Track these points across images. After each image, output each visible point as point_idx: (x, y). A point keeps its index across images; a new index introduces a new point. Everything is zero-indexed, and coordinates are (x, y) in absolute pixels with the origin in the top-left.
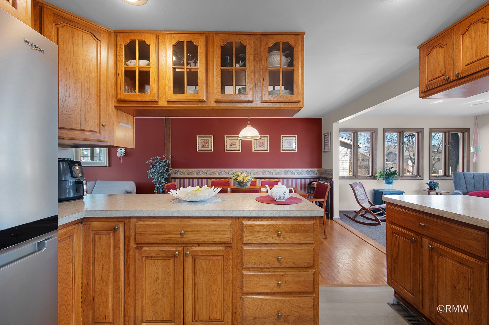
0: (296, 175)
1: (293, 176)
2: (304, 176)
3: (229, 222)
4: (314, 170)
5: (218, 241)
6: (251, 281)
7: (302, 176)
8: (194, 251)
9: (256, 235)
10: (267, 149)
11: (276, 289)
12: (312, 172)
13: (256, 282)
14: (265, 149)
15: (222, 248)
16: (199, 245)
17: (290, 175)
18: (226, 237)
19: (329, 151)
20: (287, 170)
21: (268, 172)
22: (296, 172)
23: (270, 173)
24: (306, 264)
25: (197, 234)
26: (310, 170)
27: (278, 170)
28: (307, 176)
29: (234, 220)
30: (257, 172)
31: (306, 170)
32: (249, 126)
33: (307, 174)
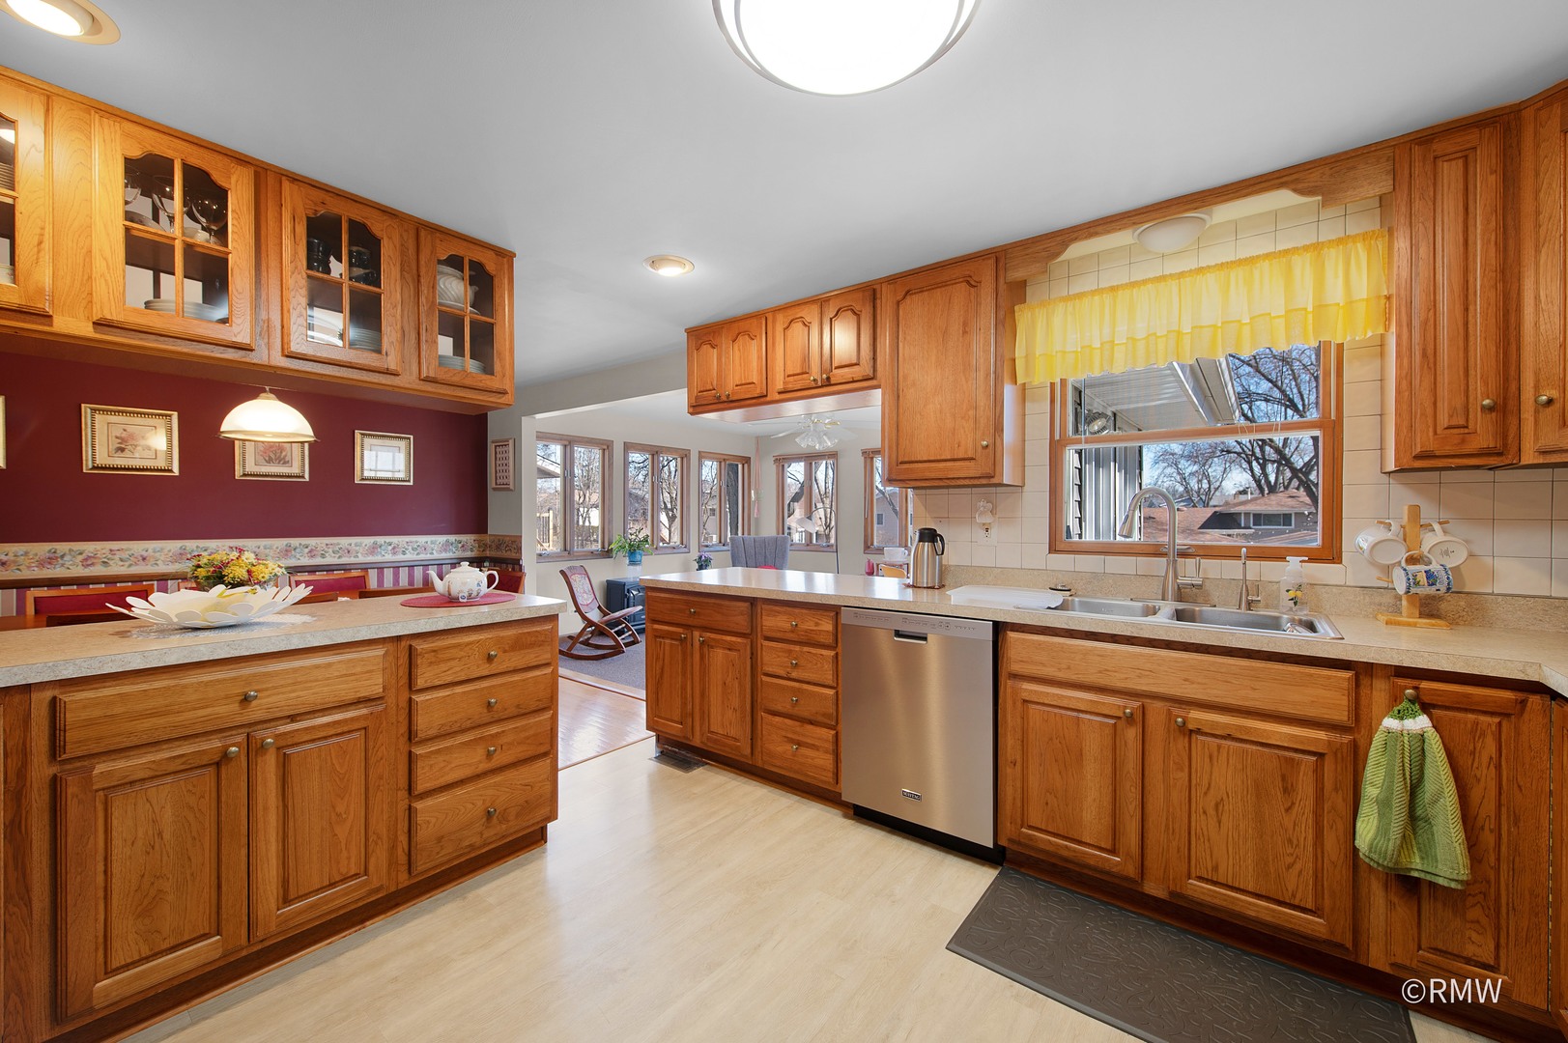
0: (410, 556)
1: (400, 557)
2: (436, 555)
3: (379, 651)
4: (464, 538)
5: (351, 696)
6: (431, 766)
7: (429, 557)
8: (285, 734)
9: (443, 667)
10: (304, 471)
11: (484, 766)
12: (460, 545)
13: (442, 765)
14: (295, 470)
15: (364, 711)
16: (293, 718)
17: (389, 557)
18: (374, 686)
19: (511, 487)
20: (381, 540)
21: (307, 550)
22: (410, 548)
23: (312, 554)
24: (538, 703)
25: (294, 691)
26: (452, 538)
27: (344, 541)
28: (444, 555)
29: (390, 647)
31: (441, 539)
32: (268, 398)
33: (445, 550)
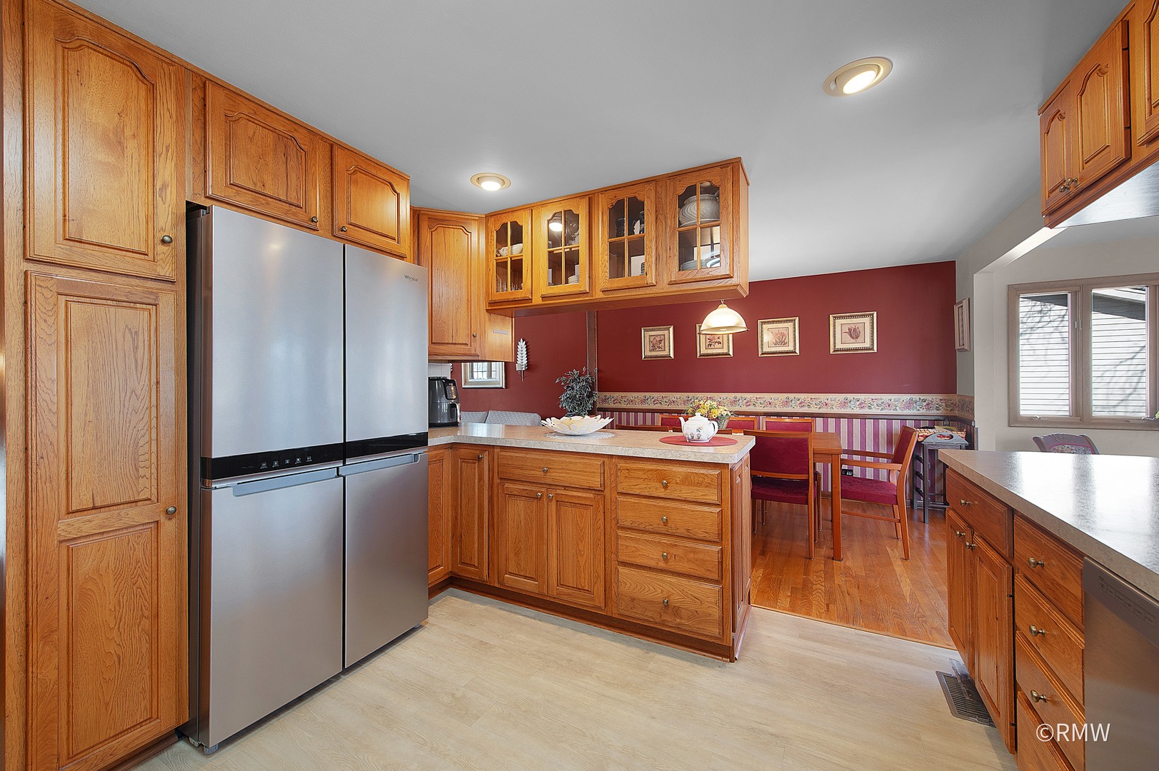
0: (875, 411)
1: (866, 411)
2: (899, 412)
3: (598, 462)
4: (929, 397)
5: (586, 485)
6: (627, 546)
7: (892, 412)
8: (559, 494)
9: (634, 482)
10: (795, 348)
11: (662, 565)
12: (925, 404)
13: (633, 549)
14: (791, 348)
15: (592, 496)
16: (565, 488)
17: (857, 411)
18: (596, 482)
19: (966, 347)
20: (850, 396)
22: (875, 404)
23: (802, 404)
24: (706, 535)
25: (562, 473)
26: (916, 397)
27: (823, 397)
28: (907, 412)
29: (606, 460)
30: (771, 401)
31: (906, 397)
32: (723, 307)
33: (908, 408)
